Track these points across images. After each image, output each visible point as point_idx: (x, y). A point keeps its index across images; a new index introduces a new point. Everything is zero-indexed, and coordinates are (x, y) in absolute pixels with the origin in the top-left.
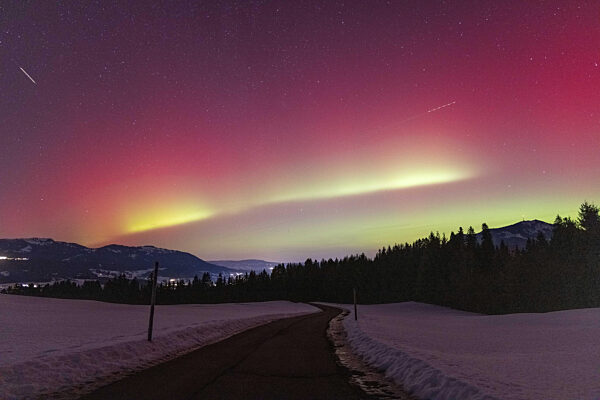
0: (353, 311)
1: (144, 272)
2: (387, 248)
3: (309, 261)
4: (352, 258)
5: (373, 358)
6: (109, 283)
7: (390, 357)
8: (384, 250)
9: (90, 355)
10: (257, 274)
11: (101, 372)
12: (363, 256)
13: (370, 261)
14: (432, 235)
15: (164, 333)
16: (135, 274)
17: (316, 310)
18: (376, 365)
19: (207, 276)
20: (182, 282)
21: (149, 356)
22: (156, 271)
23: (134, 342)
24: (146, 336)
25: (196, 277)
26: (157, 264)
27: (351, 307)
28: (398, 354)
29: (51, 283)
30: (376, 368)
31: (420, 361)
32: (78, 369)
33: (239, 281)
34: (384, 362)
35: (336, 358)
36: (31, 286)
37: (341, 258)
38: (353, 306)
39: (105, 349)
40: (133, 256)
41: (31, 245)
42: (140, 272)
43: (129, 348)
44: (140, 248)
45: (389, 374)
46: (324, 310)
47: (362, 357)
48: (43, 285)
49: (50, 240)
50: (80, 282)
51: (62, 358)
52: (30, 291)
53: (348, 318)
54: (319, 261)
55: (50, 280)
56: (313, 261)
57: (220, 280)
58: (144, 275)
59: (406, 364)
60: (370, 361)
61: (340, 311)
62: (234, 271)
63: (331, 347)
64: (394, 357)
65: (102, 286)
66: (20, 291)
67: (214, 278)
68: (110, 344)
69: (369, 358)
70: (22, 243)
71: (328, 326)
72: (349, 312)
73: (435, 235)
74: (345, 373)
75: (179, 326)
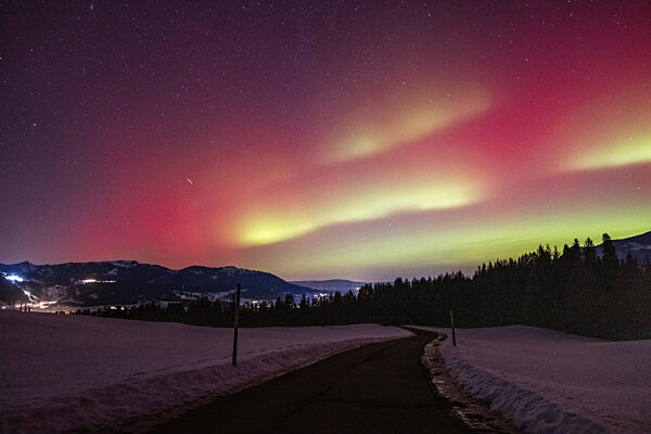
0: (450, 337)
1: (226, 294)
2: (487, 265)
3: (399, 280)
4: (447, 276)
5: (476, 389)
6: (192, 305)
7: (495, 387)
8: (484, 266)
9: (177, 379)
10: (343, 295)
11: (189, 396)
12: (460, 273)
13: (468, 279)
14: (541, 248)
15: (249, 357)
16: (217, 296)
17: (408, 334)
18: (479, 397)
19: (290, 298)
20: (264, 303)
21: (234, 381)
22: (238, 292)
23: (219, 366)
24: (230, 360)
25: (278, 299)
26: (239, 285)
27: (448, 332)
28: (506, 384)
29: (137, 306)
30: (480, 400)
31: (530, 393)
32: (166, 392)
33: (324, 302)
34: (489, 394)
35: (433, 387)
36: (119, 308)
37: (434, 276)
38: (451, 330)
39: (192, 372)
40: (215, 277)
41: (118, 268)
42: (222, 294)
43: (214, 372)
44: (221, 268)
45: (494, 407)
46: (418, 334)
47: (463, 386)
48: (130, 307)
49: (134, 262)
50: (165, 304)
51: (150, 381)
52: (117, 314)
53: (444, 343)
54: (410, 280)
55: (136, 302)
56: (404, 280)
57: (303, 302)
58: (226, 297)
59: (514, 396)
60: (472, 392)
61: (436, 335)
62: (318, 292)
63: (427, 375)
64: (501, 387)
65: (186, 308)
66: (108, 314)
67: (298, 299)
68: (196, 367)
69: (471, 388)
70: (108, 265)
71: (423, 352)
72: (445, 337)
73: (545, 249)
74: (444, 404)
75: (264, 350)
